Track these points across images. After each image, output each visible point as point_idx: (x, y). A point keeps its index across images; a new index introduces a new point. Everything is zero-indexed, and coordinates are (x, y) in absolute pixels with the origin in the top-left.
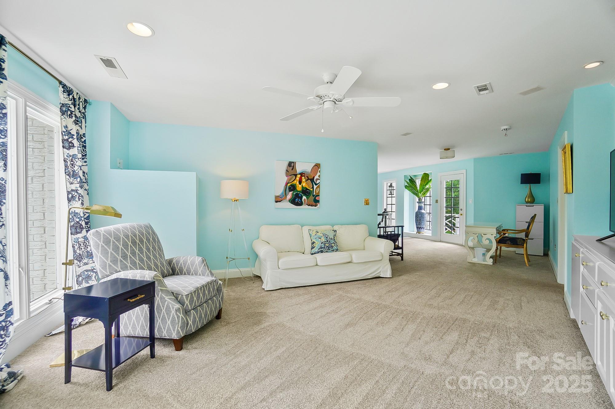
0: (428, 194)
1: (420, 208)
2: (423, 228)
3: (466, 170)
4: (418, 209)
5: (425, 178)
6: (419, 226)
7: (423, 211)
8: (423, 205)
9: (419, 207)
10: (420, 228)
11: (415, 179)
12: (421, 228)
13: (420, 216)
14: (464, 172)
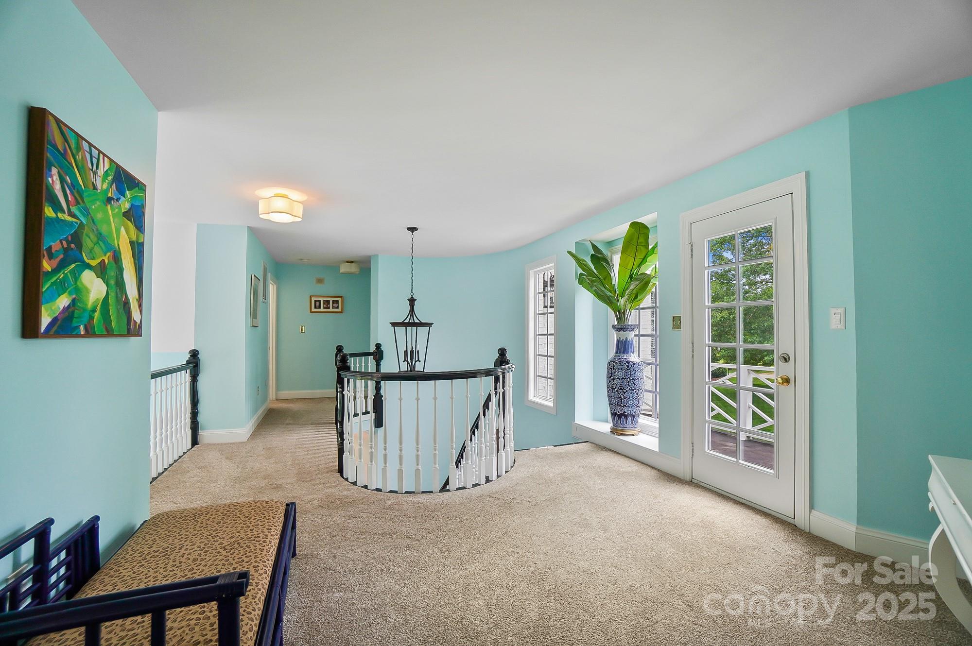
0: (647, 301)
1: (623, 347)
2: (633, 417)
3: (808, 175)
4: (617, 352)
5: (634, 242)
6: (619, 410)
7: (633, 358)
8: (631, 336)
9: (619, 342)
10: (620, 416)
11: (609, 254)
12: (626, 417)
13: (621, 374)
14: (797, 184)
